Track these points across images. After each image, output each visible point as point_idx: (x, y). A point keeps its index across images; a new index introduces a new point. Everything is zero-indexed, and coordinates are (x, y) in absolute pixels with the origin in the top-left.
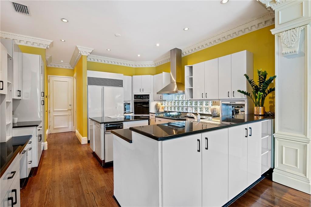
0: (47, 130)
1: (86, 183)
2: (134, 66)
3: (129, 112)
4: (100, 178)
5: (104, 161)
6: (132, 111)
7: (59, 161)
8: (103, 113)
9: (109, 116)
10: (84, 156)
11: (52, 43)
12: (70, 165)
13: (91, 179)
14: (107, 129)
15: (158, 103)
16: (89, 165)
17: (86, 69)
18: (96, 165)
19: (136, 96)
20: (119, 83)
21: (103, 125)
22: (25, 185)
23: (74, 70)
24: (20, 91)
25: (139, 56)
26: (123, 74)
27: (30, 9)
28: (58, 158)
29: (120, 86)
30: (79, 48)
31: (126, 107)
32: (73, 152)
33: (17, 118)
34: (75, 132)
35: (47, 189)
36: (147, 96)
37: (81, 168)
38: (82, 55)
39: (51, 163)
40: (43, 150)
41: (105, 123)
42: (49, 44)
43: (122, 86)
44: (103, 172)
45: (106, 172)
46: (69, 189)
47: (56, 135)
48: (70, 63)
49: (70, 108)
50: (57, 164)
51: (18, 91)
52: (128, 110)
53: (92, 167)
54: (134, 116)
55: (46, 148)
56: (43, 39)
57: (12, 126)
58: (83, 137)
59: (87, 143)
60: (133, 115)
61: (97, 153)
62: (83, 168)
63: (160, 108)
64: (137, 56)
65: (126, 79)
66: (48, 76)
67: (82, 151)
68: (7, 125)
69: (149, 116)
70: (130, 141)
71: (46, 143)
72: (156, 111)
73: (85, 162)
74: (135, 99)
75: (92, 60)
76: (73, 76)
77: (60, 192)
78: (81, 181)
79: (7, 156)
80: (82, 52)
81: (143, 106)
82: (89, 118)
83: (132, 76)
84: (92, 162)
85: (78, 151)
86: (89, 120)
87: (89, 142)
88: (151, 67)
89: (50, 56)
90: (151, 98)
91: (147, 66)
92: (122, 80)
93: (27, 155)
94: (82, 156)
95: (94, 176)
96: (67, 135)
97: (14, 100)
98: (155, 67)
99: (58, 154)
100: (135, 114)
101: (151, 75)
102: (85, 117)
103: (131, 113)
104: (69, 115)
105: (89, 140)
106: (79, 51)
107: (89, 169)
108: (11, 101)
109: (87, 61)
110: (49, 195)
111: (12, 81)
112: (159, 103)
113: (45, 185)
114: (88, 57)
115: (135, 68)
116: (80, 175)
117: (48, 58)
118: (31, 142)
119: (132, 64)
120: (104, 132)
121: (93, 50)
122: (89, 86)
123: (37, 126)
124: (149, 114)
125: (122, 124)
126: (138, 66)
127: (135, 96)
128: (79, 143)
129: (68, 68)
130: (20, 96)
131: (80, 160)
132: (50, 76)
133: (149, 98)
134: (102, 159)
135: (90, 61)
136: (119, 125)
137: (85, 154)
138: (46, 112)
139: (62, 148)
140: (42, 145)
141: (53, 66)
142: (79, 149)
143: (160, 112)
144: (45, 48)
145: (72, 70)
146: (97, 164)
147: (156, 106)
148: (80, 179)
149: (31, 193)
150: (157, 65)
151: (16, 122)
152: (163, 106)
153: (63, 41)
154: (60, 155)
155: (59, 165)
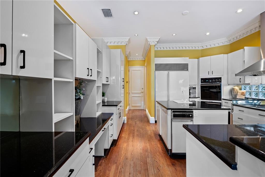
0: (128, 107)
1: (153, 174)
2: (200, 48)
3: (194, 97)
4: (168, 172)
5: (171, 150)
6: (198, 96)
7: (132, 136)
8: (168, 96)
9: (175, 101)
10: (151, 137)
11: (129, 39)
12: (140, 144)
13: (158, 169)
14: (175, 116)
15: (234, 88)
16: (156, 149)
17: (154, 57)
18: (163, 151)
19: (204, 80)
20: (184, 67)
21: (169, 111)
22: (108, 154)
23: (145, 61)
24: (108, 78)
25: (208, 34)
26: (188, 58)
27: (113, 12)
28: (132, 133)
29: (185, 70)
30: (148, 40)
31: (191, 91)
32: (143, 129)
33: (107, 98)
34: (145, 110)
35: (121, 165)
36: (219, 79)
37: (149, 150)
38: (151, 45)
39: (127, 137)
40: (124, 123)
41: (171, 109)
42: (127, 41)
43: (188, 70)
44: (170, 164)
45: (173, 165)
46: (137, 174)
47: (133, 111)
48: (142, 56)
49: (142, 91)
50: (131, 139)
51: (107, 77)
52: (193, 94)
53: (159, 153)
54: (201, 102)
55: (126, 122)
56: (123, 38)
57: (101, 104)
58: (151, 117)
59: (154, 123)
60: (199, 100)
61: (163, 137)
62: (151, 151)
63: (238, 94)
64: (206, 34)
65: (192, 63)
66: (129, 67)
67: (151, 130)
68: (97, 104)
69: (220, 103)
70: (233, 166)
71: (126, 117)
72: (231, 97)
73: (153, 144)
74: (201, 83)
75: (159, 49)
76: (144, 65)
77: (129, 174)
78: (148, 167)
79: (97, 129)
80: (150, 42)
81: (210, 90)
82: (156, 101)
83: (198, 58)
84: (159, 145)
85: (147, 130)
86: (156, 102)
87: (156, 122)
88: (223, 45)
89: (129, 51)
90: (223, 82)
91: (217, 45)
92: (188, 64)
93: (109, 130)
94: (150, 136)
95: (161, 165)
96: (140, 112)
97: (103, 84)
98: (229, 44)
99: (132, 129)
100: (201, 99)
101: (224, 54)
102: (153, 99)
103: (198, 98)
104: (142, 97)
105: (156, 120)
106: (148, 42)
107: (156, 154)
108: (101, 85)
109: (155, 50)
110: (121, 175)
111: (102, 70)
112: (237, 88)
113: (120, 160)
114: (156, 46)
115: (202, 50)
116: (147, 159)
117: (128, 53)
118: (112, 119)
119: (198, 46)
120: (171, 119)
121: (159, 39)
122: (156, 72)
123: (117, 106)
124: (221, 100)
125: (192, 112)
126: (205, 48)
127: (202, 79)
128: (148, 121)
129: (141, 59)
130: (108, 82)
131: (149, 140)
132: (130, 67)
133: (221, 82)
134: (169, 148)
135: (157, 50)
136: (188, 114)
137: (153, 135)
138: (127, 94)
139: (136, 124)
140: (123, 119)
141: (132, 59)
142: (148, 128)
143: (238, 99)
144: (125, 44)
145: (144, 60)
146: (164, 149)
147: (232, 91)
148: (148, 164)
149: (110, 165)
150: (232, 41)
151: (106, 101)
152: (243, 91)
153: (136, 35)
154: (134, 130)
155: (132, 141)
